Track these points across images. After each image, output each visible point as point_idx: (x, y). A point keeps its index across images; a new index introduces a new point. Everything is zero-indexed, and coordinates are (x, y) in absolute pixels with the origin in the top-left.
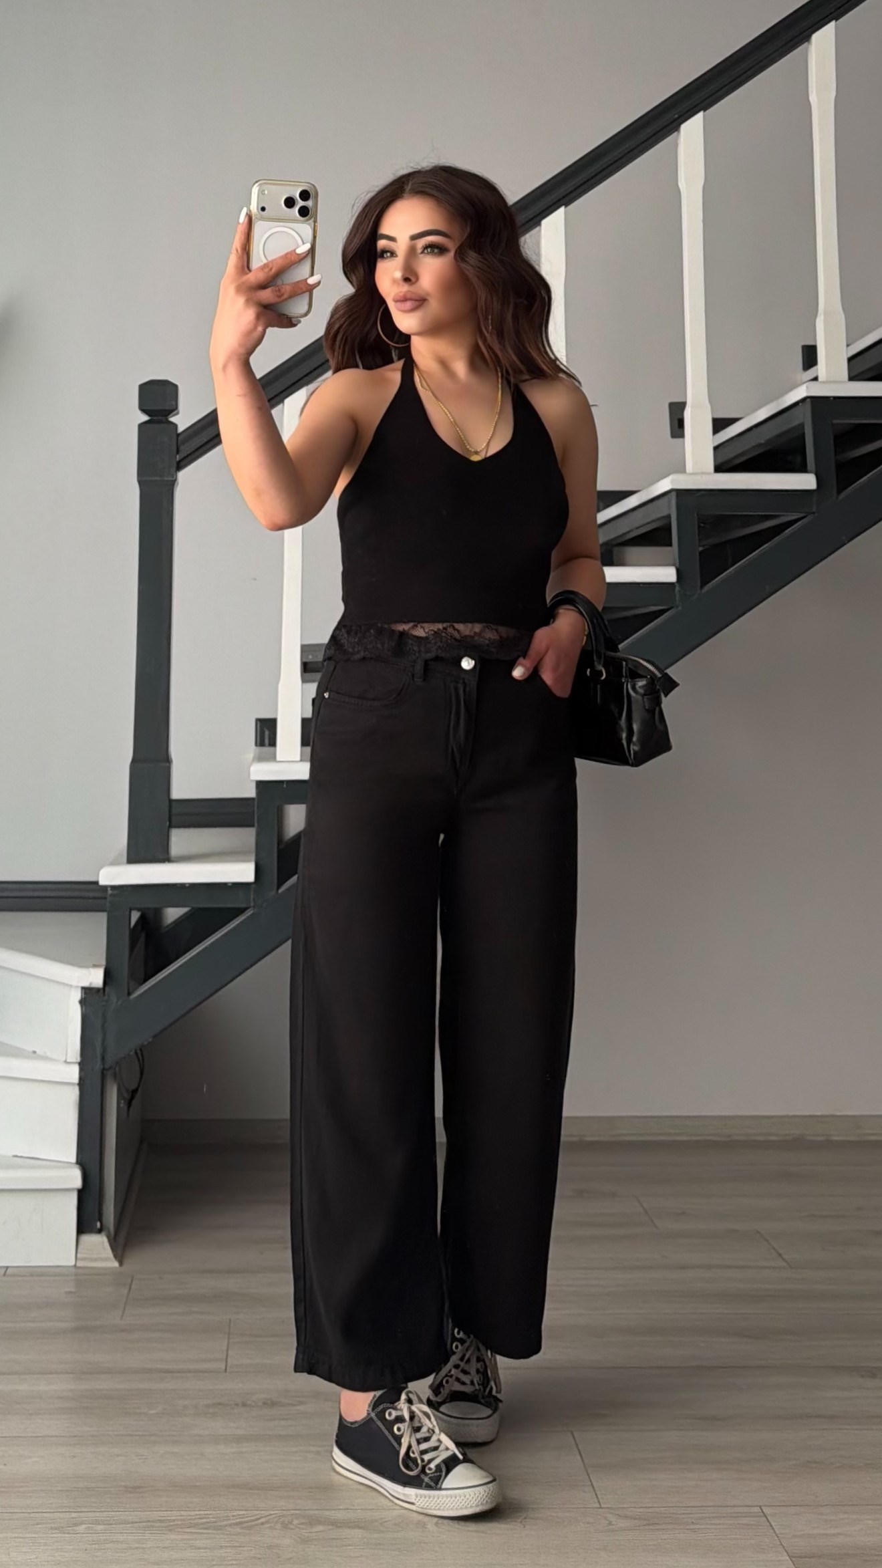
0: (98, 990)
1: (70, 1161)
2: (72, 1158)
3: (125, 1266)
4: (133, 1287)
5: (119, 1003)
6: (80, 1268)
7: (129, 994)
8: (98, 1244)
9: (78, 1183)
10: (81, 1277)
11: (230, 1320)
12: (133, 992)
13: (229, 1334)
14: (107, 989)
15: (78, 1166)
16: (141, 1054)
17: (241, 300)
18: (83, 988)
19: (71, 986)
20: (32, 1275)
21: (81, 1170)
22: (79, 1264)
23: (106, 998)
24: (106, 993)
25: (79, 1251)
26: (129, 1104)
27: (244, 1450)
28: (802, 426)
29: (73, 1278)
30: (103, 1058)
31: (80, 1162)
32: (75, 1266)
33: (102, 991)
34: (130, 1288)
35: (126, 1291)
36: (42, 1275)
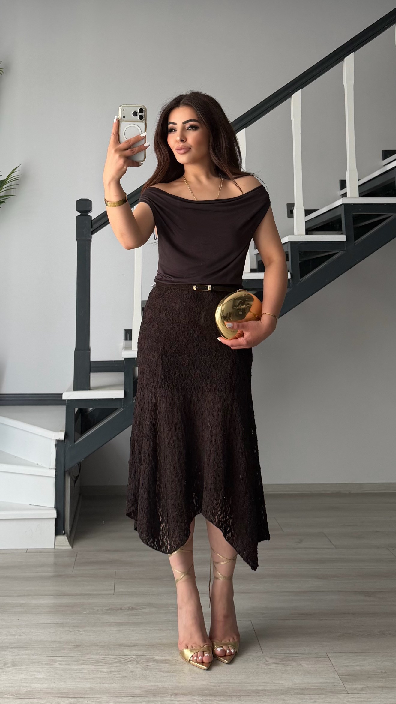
0: (62, 441)
1: (52, 507)
2: (53, 505)
3: (74, 549)
4: (77, 557)
5: (71, 445)
6: (56, 549)
7: (75, 442)
8: (63, 539)
9: (55, 516)
10: (57, 553)
11: (116, 572)
12: (76, 441)
13: (115, 578)
14: (66, 440)
15: (55, 509)
16: (80, 465)
17: (117, 156)
18: (56, 440)
19: (51, 439)
20: (38, 553)
21: (56, 510)
22: (56, 547)
23: (66, 443)
24: (66, 441)
25: (56, 542)
26: (75, 482)
27: (121, 629)
28: (340, 215)
29: (53, 553)
30: (64, 467)
31: (56, 507)
32: (54, 548)
33: (64, 441)
34: (76, 558)
35: (75, 559)
36: (41, 552)
